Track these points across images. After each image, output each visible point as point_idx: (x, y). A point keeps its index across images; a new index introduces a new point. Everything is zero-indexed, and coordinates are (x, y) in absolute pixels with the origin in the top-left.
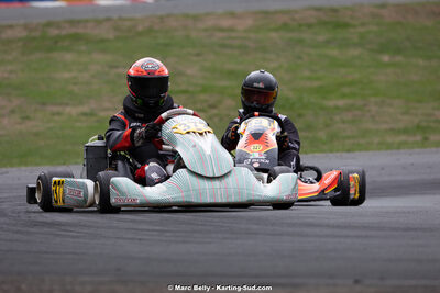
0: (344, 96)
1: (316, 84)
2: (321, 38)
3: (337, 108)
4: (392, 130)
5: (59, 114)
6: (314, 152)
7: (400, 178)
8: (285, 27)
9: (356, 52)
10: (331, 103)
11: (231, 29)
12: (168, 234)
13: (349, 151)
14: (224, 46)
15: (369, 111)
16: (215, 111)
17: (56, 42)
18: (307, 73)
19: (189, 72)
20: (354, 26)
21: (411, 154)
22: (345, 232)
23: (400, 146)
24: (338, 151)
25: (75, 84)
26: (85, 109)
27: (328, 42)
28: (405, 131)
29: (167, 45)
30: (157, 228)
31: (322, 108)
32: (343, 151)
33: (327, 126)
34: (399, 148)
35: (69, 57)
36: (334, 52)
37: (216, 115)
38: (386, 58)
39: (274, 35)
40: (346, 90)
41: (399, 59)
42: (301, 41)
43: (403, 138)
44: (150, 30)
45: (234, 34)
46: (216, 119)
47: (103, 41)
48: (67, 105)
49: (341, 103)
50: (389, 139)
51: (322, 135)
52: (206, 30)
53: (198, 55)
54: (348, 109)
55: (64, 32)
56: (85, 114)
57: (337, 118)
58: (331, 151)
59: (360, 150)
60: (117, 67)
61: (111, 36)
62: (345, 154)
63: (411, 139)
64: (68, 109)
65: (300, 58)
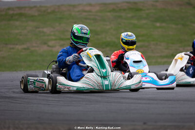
4: (161, 56)
5: (13, 48)
11: (90, 11)
12: (61, 102)
15: (150, 48)
17: (12, 17)
22: (139, 101)
25: (21, 35)
26: (25, 46)
28: (166, 57)
29: (61, 18)
30: (56, 99)
34: (164, 64)
35: (17, 23)
38: (158, 24)
43: (165, 60)
44: (53, 12)
45: (91, 14)
47: (33, 16)
48: (17, 45)
50: (159, 60)
52: (78, 11)
54: (141, 47)
55: (15, 12)
56: (25, 49)
60: (39, 28)
61: (36, 14)
64: (17, 46)
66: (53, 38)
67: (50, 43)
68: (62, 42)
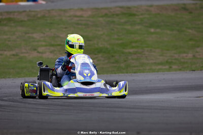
0: (133, 47)
1: (120, 42)
2: (123, 21)
3: (130, 53)
4: (155, 63)
5: (1, 55)
6: (118, 73)
7: (158, 85)
8: (106, 15)
9: (138, 27)
10: (127, 51)
11: (81, 16)
12: (51, 111)
13: (135, 73)
14: (78, 24)
15: (145, 54)
18: (116, 37)
19: (62, 36)
20: (138, 15)
21: (164, 74)
23: (158, 71)
24: (130, 73)
25: (9, 41)
26: (14, 52)
27: (126, 23)
28: (161, 64)
29: (51, 23)
30: (47, 108)
31: (123, 53)
32: (133, 73)
33: (125, 61)
34: (158, 72)
35: (6, 28)
36: (128, 27)
38: (152, 30)
39: (101, 19)
40: (134, 45)
41: (158, 30)
42: (113, 22)
43: (160, 67)
44: (44, 17)
45: (82, 19)
47: (22, 21)
49: (131, 51)
50: (154, 67)
51: (123, 65)
52: (70, 16)
53: (66, 28)
54: (135, 53)
55: (4, 17)
56: (13, 55)
57: (130, 58)
58: (127, 73)
59: (140, 72)
60: (28, 33)
61: (26, 19)
62: (133, 74)
63: (164, 67)
64: (6, 52)
65: (113, 30)
66: (44, 43)
67: (40, 50)
68: (52, 48)
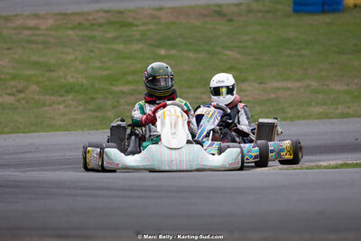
0: (128, 83)
1: (106, 73)
2: (110, 35)
3: (123, 92)
8: (80, 26)
10: (117, 89)
14: (29, 42)
16: (22, 95)
18: (98, 64)
20: (137, 26)
27: (115, 39)
31: (111, 93)
33: (114, 107)
36: (120, 47)
37: (23, 99)
39: (70, 32)
40: (130, 78)
41: (173, 52)
42: (92, 38)
46: (23, 102)
49: (126, 88)
51: (110, 114)
53: (9, 49)
57: (123, 101)
65: (92, 51)
